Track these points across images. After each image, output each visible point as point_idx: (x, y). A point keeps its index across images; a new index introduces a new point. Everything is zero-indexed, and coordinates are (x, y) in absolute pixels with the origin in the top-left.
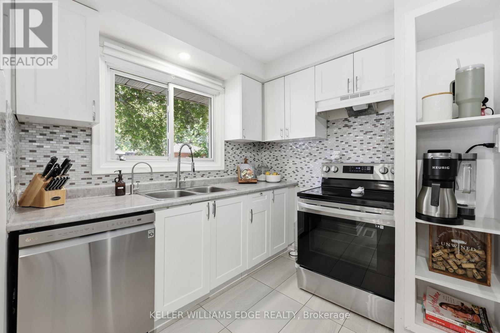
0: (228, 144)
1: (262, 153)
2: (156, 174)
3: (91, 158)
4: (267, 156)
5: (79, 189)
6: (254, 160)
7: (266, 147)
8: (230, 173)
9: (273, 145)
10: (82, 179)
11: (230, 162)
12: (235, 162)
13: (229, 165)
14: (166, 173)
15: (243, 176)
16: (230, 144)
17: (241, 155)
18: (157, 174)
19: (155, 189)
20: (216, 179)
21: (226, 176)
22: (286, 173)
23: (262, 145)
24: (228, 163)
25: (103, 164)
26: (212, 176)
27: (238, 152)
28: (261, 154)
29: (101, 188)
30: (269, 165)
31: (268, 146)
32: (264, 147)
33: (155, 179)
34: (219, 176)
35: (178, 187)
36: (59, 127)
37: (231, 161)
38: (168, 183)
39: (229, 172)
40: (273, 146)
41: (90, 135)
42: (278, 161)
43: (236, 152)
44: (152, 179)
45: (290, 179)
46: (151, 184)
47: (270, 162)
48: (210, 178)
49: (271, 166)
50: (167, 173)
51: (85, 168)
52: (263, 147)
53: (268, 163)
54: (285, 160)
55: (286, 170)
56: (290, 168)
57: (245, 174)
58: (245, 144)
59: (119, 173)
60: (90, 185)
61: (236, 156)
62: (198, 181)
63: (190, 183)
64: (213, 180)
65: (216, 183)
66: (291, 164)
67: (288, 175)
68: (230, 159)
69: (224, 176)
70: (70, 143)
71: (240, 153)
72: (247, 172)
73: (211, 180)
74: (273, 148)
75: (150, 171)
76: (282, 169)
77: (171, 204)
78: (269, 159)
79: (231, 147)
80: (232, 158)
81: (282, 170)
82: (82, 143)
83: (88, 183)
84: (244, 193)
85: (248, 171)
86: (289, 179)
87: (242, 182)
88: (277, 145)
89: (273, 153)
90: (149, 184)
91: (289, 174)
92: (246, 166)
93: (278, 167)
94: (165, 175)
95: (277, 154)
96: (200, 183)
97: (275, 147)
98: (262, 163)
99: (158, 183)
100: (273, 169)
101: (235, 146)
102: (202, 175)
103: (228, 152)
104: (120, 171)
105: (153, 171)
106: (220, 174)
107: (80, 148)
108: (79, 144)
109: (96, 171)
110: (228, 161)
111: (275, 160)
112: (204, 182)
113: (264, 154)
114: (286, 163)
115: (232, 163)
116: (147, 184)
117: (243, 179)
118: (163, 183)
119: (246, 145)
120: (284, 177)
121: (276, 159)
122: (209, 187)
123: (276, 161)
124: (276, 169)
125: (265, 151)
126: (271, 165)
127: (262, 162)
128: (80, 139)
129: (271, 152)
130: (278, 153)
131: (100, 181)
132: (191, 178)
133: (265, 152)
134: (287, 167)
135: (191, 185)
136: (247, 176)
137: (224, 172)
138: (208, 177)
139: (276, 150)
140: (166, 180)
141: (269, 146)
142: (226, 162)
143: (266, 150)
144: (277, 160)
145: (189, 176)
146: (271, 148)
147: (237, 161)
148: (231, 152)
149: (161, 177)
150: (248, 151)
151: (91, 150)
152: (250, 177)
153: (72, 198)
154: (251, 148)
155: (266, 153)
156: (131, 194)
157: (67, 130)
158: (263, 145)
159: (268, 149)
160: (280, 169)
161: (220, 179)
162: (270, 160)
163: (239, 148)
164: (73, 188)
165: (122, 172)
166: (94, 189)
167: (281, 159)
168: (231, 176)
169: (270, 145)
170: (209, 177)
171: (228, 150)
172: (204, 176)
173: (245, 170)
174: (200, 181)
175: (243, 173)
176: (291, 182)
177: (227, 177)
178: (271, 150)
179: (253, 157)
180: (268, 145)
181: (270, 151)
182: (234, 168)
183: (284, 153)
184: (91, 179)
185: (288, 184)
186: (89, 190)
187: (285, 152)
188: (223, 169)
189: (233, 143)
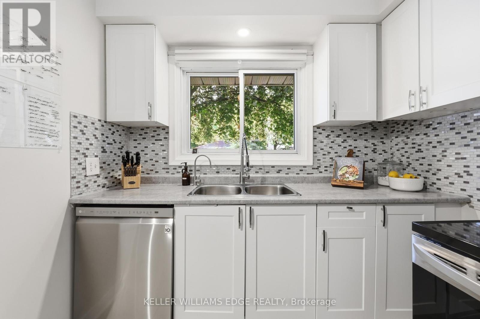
0: (320, 130)
1: (393, 139)
2: (222, 167)
3: (168, 152)
4: (402, 145)
5: (160, 177)
6: (374, 151)
7: (399, 129)
8: (323, 171)
9: (412, 125)
10: (163, 169)
11: (324, 155)
12: (333, 155)
13: (321, 159)
14: (233, 167)
15: (341, 175)
16: (323, 130)
17: (344, 145)
18: (224, 167)
19: (220, 182)
20: (298, 177)
21: (317, 173)
22: (440, 175)
23: (391, 127)
24: (319, 156)
25: (178, 157)
26: (293, 172)
27: (339, 140)
28: (391, 142)
29: (174, 177)
30: (404, 159)
31: (402, 128)
32: (396, 130)
33: (221, 172)
34: (304, 174)
35: (242, 183)
36: (149, 128)
37: (326, 153)
38: (234, 177)
39: (322, 169)
40: (412, 127)
41: (168, 133)
42: (422, 153)
43: (335, 140)
44: (218, 172)
45: (450, 188)
46: (216, 177)
47: (407, 155)
48: (291, 175)
49: (409, 162)
50: (235, 167)
51: (165, 159)
52: (394, 130)
53: (403, 156)
54: (438, 152)
55: (440, 170)
56: (448, 166)
57: (344, 172)
58: (354, 128)
59: (185, 165)
60: (168, 174)
61: (335, 146)
62: (271, 177)
63: (260, 179)
64: (294, 178)
65: (299, 183)
66: (451, 157)
67: (443, 180)
68: (325, 151)
69: (313, 174)
70: (156, 140)
71: (342, 142)
72: (348, 170)
73: (289, 178)
74: (412, 129)
75: (209, 164)
76: (430, 167)
77: (189, 201)
78: (404, 150)
79: (325, 133)
80: (326, 150)
81: (431, 169)
82: (163, 140)
83: (167, 172)
84: (306, 202)
85: (351, 169)
86: (445, 187)
87: (336, 184)
88: (420, 124)
89: (413, 139)
90: (214, 177)
91: (446, 178)
92: (350, 161)
93: (421, 164)
94: (232, 169)
95: (418, 140)
96: (273, 181)
97: (416, 127)
98: (391, 156)
99: (223, 177)
100: (413, 168)
101: (332, 132)
102: (278, 171)
103: (319, 140)
104: (186, 163)
105: (212, 164)
106: (306, 171)
107: (161, 144)
108: (161, 140)
109: (172, 163)
110: (320, 153)
111: (416, 152)
112: (279, 179)
113: (395, 141)
114: (439, 157)
115: (328, 157)
116: (212, 177)
117: (338, 181)
118: (229, 177)
119: (356, 130)
120: (435, 184)
121: (418, 149)
122: (279, 186)
123: (418, 153)
124: (418, 167)
125: (396, 137)
126: (408, 160)
127: (392, 154)
128: (162, 137)
129: (409, 138)
130: (422, 139)
131: (175, 171)
132: (263, 174)
133: (397, 139)
134: (442, 165)
135: (261, 182)
136: (347, 175)
137: (313, 169)
138: (286, 174)
139: (418, 133)
140: (233, 174)
141: (405, 127)
142: (315, 155)
143: (399, 135)
144: (420, 151)
145: (260, 171)
146: (409, 130)
147: (336, 153)
148: (326, 141)
149: (228, 170)
150: (361, 139)
151: (168, 145)
152: (351, 179)
153: (155, 183)
154: (366, 133)
155: (399, 139)
156: (194, 185)
157: (154, 130)
158: (394, 127)
159: (403, 133)
160: (426, 167)
161: (305, 178)
162: (406, 151)
163: (340, 135)
164: (157, 175)
165: (187, 164)
166: (169, 178)
167: (427, 150)
168: (325, 174)
169: (407, 125)
170: (288, 174)
171: (319, 139)
172: (281, 172)
173: (346, 166)
174: (273, 178)
175: (340, 172)
176: (450, 195)
177: (316, 175)
178: (407, 134)
179: (371, 147)
180: (403, 125)
181: (405, 136)
182: (331, 164)
183: (436, 138)
184: (168, 169)
185: (443, 197)
186: (166, 178)
187: (436, 135)
188: (311, 163)
189: (328, 128)
